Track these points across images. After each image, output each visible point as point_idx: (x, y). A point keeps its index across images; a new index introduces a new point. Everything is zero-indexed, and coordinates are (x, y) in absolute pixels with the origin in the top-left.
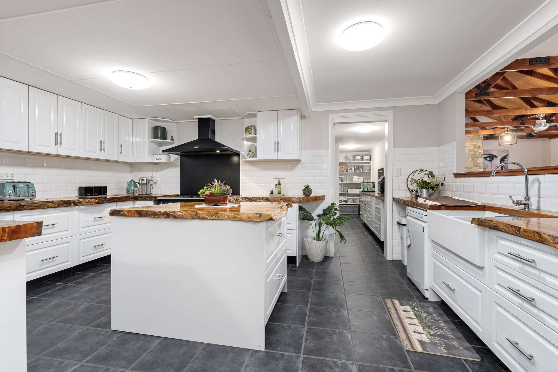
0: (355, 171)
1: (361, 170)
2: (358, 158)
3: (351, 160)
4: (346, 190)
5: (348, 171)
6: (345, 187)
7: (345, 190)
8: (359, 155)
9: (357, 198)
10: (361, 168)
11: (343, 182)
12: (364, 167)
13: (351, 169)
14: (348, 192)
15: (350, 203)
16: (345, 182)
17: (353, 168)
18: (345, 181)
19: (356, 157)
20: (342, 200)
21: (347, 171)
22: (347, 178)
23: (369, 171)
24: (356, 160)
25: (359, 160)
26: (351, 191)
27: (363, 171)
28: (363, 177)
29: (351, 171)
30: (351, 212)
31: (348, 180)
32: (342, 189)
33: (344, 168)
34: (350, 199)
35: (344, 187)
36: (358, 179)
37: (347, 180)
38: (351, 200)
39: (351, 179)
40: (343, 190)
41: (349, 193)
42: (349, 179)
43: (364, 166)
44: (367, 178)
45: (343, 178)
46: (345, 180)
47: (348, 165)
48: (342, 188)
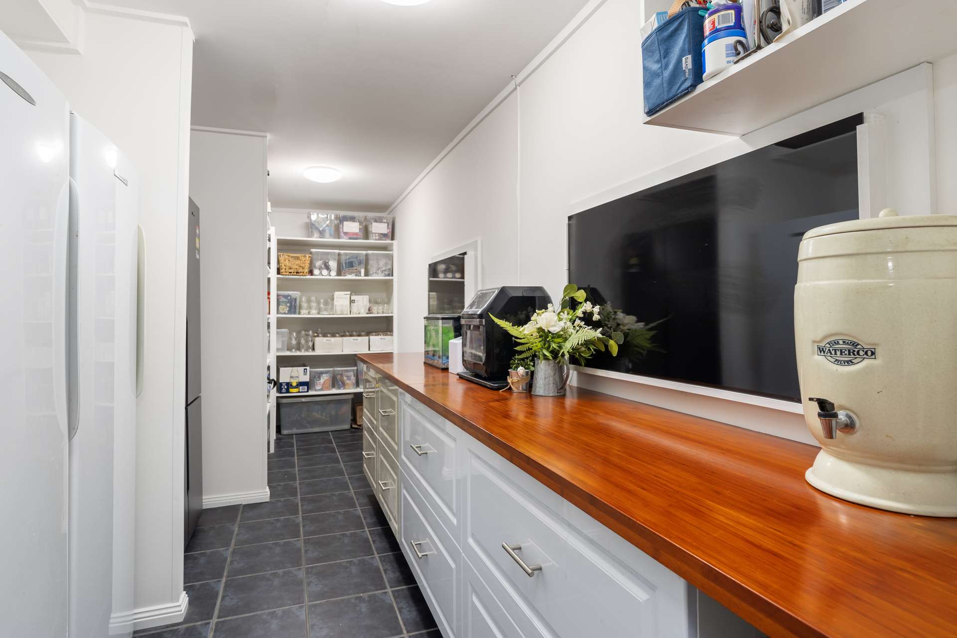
0: (339, 273)
1: (363, 271)
2: (352, 227)
3: (327, 234)
4: (307, 342)
5: (316, 272)
6: (303, 332)
7: (303, 341)
8: (352, 219)
9: (347, 371)
10: (360, 263)
11: (295, 313)
12: (371, 262)
13: (327, 267)
14: (313, 349)
15: (321, 390)
16: (304, 314)
17: (333, 264)
18: (303, 311)
19: (345, 223)
20: (292, 380)
21: (311, 272)
22: (313, 298)
23: (388, 275)
24: (346, 233)
25: (356, 234)
26: (326, 346)
27: (366, 274)
28: (368, 296)
29: (325, 272)
30: (324, 424)
31: (314, 305)
32: (290, 339)
33: (298, 262)
34: (322, 373)
35: (299, 333)
36: (352, 301)
37: (310, 308)
38: (324, 378)
39: (326, 303)
40: (294, 342)
41: (318, 352)
42: (318, 303)
43: (370, 258)
44: (379, 300)
45: (296, 299)
46: (304, 305)
47: (312, 250)
48: (290, 333)
